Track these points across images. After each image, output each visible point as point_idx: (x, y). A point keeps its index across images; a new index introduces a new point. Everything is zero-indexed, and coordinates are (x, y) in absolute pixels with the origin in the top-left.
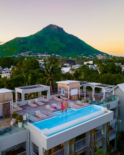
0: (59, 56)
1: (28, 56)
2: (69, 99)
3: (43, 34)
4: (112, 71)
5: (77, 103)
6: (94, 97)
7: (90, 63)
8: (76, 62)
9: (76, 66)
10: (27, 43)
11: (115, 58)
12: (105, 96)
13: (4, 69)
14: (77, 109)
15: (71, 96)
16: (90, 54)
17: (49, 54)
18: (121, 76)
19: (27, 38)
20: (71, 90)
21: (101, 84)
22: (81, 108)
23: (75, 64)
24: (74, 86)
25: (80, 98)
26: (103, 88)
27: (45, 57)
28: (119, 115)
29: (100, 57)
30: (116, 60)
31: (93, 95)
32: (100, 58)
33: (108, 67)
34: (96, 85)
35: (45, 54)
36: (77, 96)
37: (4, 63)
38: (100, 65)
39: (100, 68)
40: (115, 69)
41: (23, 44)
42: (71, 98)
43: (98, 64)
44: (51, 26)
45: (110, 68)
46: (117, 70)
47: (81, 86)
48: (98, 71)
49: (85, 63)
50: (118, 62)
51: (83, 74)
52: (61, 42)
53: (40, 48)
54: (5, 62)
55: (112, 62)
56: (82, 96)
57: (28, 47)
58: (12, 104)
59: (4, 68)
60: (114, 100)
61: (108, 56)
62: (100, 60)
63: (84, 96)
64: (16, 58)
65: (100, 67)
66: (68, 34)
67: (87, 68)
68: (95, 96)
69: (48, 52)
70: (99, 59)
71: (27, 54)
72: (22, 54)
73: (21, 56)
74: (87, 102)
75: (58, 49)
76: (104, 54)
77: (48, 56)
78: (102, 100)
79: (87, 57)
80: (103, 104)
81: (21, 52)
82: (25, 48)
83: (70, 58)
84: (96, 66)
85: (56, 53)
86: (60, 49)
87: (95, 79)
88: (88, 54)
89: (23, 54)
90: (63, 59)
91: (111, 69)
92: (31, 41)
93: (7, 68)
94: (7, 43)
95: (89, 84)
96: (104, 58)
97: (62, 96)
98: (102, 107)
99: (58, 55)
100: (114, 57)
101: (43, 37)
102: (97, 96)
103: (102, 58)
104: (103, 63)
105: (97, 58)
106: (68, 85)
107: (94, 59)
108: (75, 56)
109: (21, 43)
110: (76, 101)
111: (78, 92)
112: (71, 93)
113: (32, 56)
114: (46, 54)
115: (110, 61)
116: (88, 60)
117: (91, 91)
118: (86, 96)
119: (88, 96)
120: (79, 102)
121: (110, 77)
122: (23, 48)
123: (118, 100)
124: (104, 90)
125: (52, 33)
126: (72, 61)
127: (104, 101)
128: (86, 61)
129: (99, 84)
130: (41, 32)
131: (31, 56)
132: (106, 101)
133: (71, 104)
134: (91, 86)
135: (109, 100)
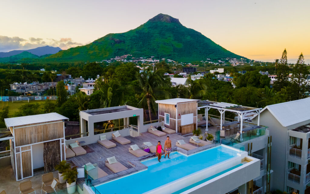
0: (173, 62)
1: (125, 61)
2: (178, 132)
3: (149, 28)
4: (254, 84)
5: (191, 141)
6: (223, 129)
7: (220, 72)
8: (198, 71)
9: (198, 76)
10: (124, 42)
11: (258, 64)
12: (243, 127)
13: (87, 81)
14: (188, 154)
15: (181, 127)
16: (220, 58)
17: (157, 58)
18: (270, 91)
19: (125, 35)
20: (182, 116)
21: (236, 105)
22: (197, 152)
23: (196, 74)
24: (187, 109)
25: (198, 131)
26: (240, 112)
27: (151, 62)
28: (270, 163)
29: (234, 63)
30: (260, 67)
31: (221, 125)
32: (236, 64)
33: (247, 77)
34: (227, 108)
35: (151, 58)
36: (193, 126)
37: (87, 71)
38: (235, 75)
39: (235, 80)
40: (259, 80)
41: (119, 43)
42: (181, 131)
43: (232, 72)
44: (160, 17)
45: (251, 79)
46: (262, 82)
47: (199, 108)
48: (232, 84)
49: (212, 72)
50: (264, 70)
51: (206, 87)
52: (175, 40)
53: (144, 50)
54: (89, 70)
55: (255, 69)
56: (202, 127)
57: (126, 48)
58: (64, 143)
59: (87, 79)
60: (260, 135)
61: (248, 62)
62: (235, 68)
63: (205, 127)
64: (108, 64)
65: (235, 77)
66: (186, 28)
67: (214, 78)
68: (226, 127)
69: (156, 56)
70: (234, 65)
71: (124, 59)
72: (117, 59)
73: (116, 61)
74: (210, 138)
75: (172, 50)
76: (242, 59)
77: (156, 61)
78: (238, 134)
79: (216, 62)
80: (240, 142)
81: (116, 55)
82: (122, 50)
83: (190, 64)
84: (229, 75)
85: (167, 57)
86: (174, 51)
87: (227, 96)
88: (216, 58)
89: (119, 58)
90: (178, 66)
91: (253, 80)
92: (130, 40)
93: (92, 79)
94: (95, 42)
95: (215, 104)
96: (241, 64)
97: (166, 126)
98: (238, 151)
99: (171, 59)
100: (257, 62)
101: (148, 33)
102: (229, 127)
103: (238, 64)
104: (240, 72)
105: (230, 65)
106: (176, 106)
107: (226, 66)
108: (197, 62)
109: (116, 42)
110: (189, 137)
111: (195, 120)
112: (180, 121)
113: (132, 61)
114: (153, 59)
115: (251, 69)
116: (217, 67)
117: (218, 118)
118: (208, 126)
119: (212, 126)
120: (194, 139)
121: (252, 94)
122: (119, 49)
123: (267, 133)
124: (241, 116)
125: (161, 28)
126: (192, 68)
127: (241, 136)
128: (213, 69)
129: (233, 105)
130: (145, 25)
131: (130, 61)
132: (245, 137)
133: (180, 142)
134: (218, 108)
135: (250, 134)
